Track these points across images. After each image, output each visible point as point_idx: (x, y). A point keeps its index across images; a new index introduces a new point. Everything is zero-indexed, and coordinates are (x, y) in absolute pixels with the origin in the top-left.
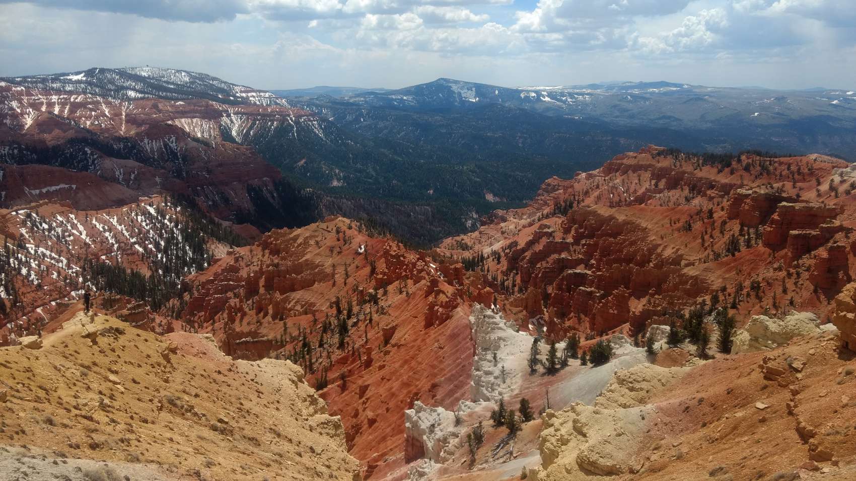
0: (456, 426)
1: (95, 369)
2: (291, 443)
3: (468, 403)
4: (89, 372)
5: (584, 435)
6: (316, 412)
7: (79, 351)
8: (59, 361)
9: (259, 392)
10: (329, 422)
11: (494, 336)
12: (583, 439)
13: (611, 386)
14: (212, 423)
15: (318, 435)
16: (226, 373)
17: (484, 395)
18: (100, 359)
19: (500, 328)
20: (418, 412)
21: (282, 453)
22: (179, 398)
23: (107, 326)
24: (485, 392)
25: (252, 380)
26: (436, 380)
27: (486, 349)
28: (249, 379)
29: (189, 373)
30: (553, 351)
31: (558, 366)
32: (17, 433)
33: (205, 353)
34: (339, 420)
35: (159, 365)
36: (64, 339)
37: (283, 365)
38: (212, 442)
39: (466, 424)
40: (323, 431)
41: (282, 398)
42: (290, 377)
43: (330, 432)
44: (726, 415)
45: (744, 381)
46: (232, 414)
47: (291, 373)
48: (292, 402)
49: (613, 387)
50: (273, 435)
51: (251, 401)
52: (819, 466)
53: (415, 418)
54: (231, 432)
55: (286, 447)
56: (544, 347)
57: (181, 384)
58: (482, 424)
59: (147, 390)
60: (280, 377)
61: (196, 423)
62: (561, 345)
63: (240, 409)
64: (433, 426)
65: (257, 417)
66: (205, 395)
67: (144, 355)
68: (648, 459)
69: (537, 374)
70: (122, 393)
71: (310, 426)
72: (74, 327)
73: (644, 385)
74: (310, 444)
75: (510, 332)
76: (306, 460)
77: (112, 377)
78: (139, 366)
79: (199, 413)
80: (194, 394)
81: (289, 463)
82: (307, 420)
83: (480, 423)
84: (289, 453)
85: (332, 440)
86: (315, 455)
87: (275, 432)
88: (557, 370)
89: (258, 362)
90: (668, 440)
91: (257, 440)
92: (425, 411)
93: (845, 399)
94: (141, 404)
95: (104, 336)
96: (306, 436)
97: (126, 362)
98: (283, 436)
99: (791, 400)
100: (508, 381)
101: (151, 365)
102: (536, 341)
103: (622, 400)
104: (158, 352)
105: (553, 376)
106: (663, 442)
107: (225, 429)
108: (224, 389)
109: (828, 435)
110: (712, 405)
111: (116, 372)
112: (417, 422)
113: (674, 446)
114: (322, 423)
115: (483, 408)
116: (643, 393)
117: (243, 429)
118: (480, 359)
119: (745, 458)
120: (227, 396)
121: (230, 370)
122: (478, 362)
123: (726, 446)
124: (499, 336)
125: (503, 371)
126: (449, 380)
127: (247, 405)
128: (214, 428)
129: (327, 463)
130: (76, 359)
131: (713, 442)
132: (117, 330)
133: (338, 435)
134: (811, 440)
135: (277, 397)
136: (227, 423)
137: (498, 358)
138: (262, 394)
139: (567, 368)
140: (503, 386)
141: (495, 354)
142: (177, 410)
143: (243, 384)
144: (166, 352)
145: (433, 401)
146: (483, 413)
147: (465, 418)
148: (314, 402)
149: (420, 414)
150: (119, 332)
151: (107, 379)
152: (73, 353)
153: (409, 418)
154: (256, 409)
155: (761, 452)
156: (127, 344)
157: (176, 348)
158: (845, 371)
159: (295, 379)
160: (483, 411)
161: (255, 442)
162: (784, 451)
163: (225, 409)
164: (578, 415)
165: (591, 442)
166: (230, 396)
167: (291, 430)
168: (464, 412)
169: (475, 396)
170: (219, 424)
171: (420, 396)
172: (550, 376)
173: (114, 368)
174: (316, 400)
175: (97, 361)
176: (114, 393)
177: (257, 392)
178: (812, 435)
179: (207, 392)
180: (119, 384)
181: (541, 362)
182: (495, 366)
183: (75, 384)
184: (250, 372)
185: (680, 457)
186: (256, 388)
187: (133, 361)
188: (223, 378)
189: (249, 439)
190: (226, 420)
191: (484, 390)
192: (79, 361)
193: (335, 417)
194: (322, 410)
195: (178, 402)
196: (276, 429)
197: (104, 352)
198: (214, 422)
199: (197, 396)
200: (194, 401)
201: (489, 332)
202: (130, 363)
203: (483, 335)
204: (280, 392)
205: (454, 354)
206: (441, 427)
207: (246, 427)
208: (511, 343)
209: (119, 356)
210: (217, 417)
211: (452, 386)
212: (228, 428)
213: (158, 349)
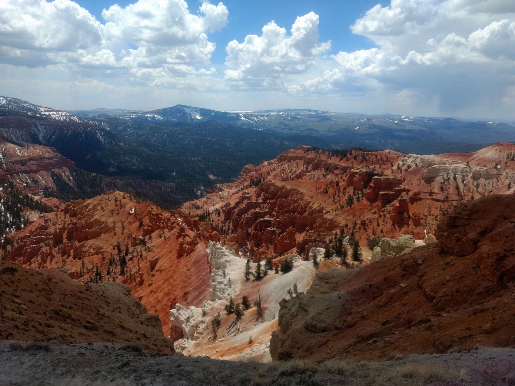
0: (203, 316)
1: (5, 295)
2: (132, 332)
3: (209, 302)
5: (306, 311)
10: (152, 317)
11: (222, 260)
12: (306, 313)
14: (84, 324)
15: (146, 326)
16: (85, 292)
17: (219, 296)
19: (226, 255)
20: (178, 310)
22: (60, 310)
26: (187, 290)
27: (218, 269)
28: (100, 295)
29: (63, 294)
30: (259, 266)
31: (262, 275)
33: (63, 281)
35: (44, 290)
37: (118, 285)
39: (209, 315)
40: (149, 324)
41: (122, 305)
42: (123, 292)
43: (153, 324)
44: (386, 292)
45: (392, 273)
46: (95, 317)
47: (123, 289)
48: (128, 307)
50: (121, 329)
51: (104, 308)
52: (441, 314)
53: (177, 314)
54: (96, 329)
55: (130, 335)
56: (253, 266)
57: (59, 301)
59: (40, 307)
60: (118, 292)
61: (73, 325)
62: (263, 263)
63: (98, 314)
64: (189, 318)
65: (109, 318)
66: (75, 307)
67: (33, 284)
68: (345, 321)
69: (250, 281)
70: (25, 310)
71: (141, 321)
73: (334, 280)
74: (143, 332)
75: (232, 257)
77: (17, 300)
78: (31, 291)
79: (75, 319)
80: (69, 307)
82: (138, 317)
83: (219, 313)
84: (132, 339)
85: (155, 329)
86: (147, 339)
87: (122, 327)
88: (262, 278)
90: (355, 309)
92: (183, 309)
93: (448, 278)
94: (39, 316)
95: (5, 273)
96: (140, 328)
97: (22, 290)
98: (127, 328)
99: (419, 281)
100: (233, 286)
101: (39, 290)
102: (248, 261)
103: (323, 290)
104: (41, 281)
105: (260, 281)
106: (352, 310)
108: (86, 302)
109: (443, 297)
110: (377, 288)
111: (17, 297)
112: (178, 316)
113: (359, 312)
114: (148, 319)
115: (219, 304)
116: (334, 285)
117: (103, 326)
118: (215, 275)
119: (400, 314)
120: (88, 306)
121: (87, 290)
122: (213, 277)
123: (388, 309)
124: (226, 260)
125: (229, 281)
126: (195, 289)
127: (102, 311)
128: (86, 328)
129: (154, 343)
131: (380, 307)
132: (11, 269)
133: (158, 326)
134: (434, 301)
135: (118, 305)
136: (93, 323)
137: (226, 273)
138: (109, 303)
139: (267, 276)
140: (230, 290)
141: (224, 271)
142: (60, 318)
143: (97, 298)
144: (47, 281)
145: (186, 303)
146: (219, 307)
147: (208, 311)
149: (180, 312)
151: (14, 302)
153: (172, 314)
154: (108, 314)
155: (408, 310)
156: (20, 278)
157: (51, 279)
158: (445, 263)
159: (127, 293)
161: (112, 334)
162: (419, 308)
163: (90, 315)
164: (301, 300)
165: (312, 314)
166: (90, 306)
167: (130, 324)
168: (207, 307)
169: (213, 298)
170: (89, 325)
171: (178, 300)
172: (258, 281)
173: (16, 294)
175: (5, 290)
176: (22, 310)
177: (106, 302)
178: (433, 298)
179: (76, 305)
180: (22, 304)
181: (252, 273)
182: (224, 278)
184: (100, 291)
185: (363, 318)
186: (105, 300)
187: (27, 289)
188: (84, 296)
189: (108, 332)
190: (92, 321)
191: (218, 293)
194: (145, 311)
195: (61, 313)
196: (122, 325)
197: (7, 284)
198: (85, 324)
199: (71, 308)
200: (70, 311)
201: (219, 258)
202: (25, 290)
203: (216, 260)
204: (120, 302)
205: (197, 273)
206: (194, 318)
207: (105, 325)
208: (233, 264)
209: (17, 286)
210: (86, 320)
211: (197, 293)
212: (94, 327)
213: (41, 280)
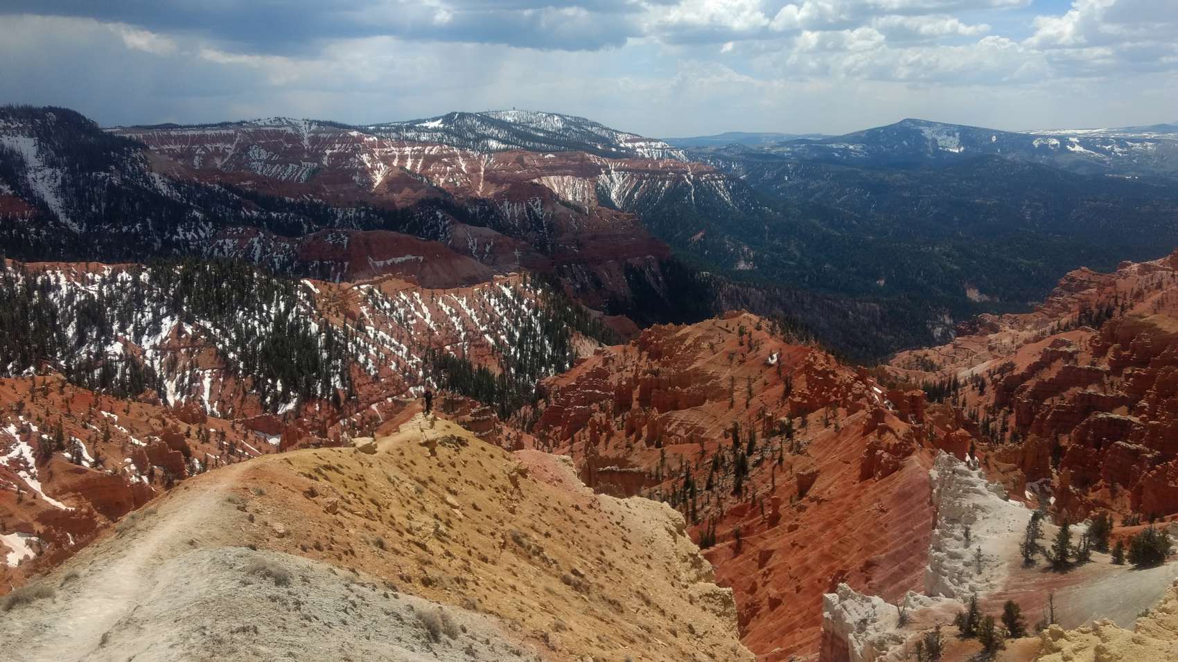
0: (899, 627)
1: (432, 485)
2: (664, 615)
3: (920, 596)
4: (425, 490)
6: (699, 578)
7: (416, 462)
8: (393, 472)
9: (626, 541)
10: (715, 594)
11: (967, 502)
13: (1166, 602)
14: (564, 574)
15: (700, 610)
16: (586, 510)
17: (947, 587)
18: (438, 474)
19: (978, 492)
20: (842, 598)
21: (650, 627)
22: (526, 536)
23: (448, 433)
24: (949, 583)
25: (618, 523)
26: (873, 557)
27: (953, 521)
28: (614, 522)
29: (540, 504)
30: (1064, 536)
31: (1072, 560)
32: (346, 553)
33: (560, 481)
34: (730, 594)
35: (505, 490)
36: (400, 445)
37: (659, 508)
38: (563, 598)
39: (915, 626)
40: (708, 606)
41: (654, 553)
42: (666, 525)
43: (717, 608)
46: (589, 564)
47: (668, 520)
48: (668, 560)
49: (1169, 605)
50: (641, 602)
51: (615, 551)
53: (838, 607)
54: (588, 589)
55: (656, 619)
56: (1049, 528)
57: (530, 517)
58: (941, 630)
59: (489, 520)
60: (654, 524)
61: (544, 570)
62: (1079, 529)
63: (600, 560)
64: (864, 621)
65: (622, 573)
66: (558, 536)
67: (489, 474)
69: (1035, 567)
70: (460, 520)
71: (690, 596)
72: (411, 432)
74: (689, 621)
75: (994, 499)
76: (682, 641)
77: (450, 499)
78: (482, 488)
79: (549, 557)
80: (544, 532)
81: (660, 642)
82: (686, 587)
83: (938, 628)
84: (660, 628)
85: (719, 620)
86: (694, 636)
87: (643, 597)
88: (1070, 567)
89: (626, 500)
91: (619, 605)
92: (853, 598)
94: (482, 538)
95: (444, 445)
96: (684, 610)
97: (466, 482)
98: (654, 604)
100: (986, 571)
101: (496, 488)
102: (1035, 518)
104: (504, 472)
105: (1062, 574)
107: (580, 584)
108: (582, 530)
111: (454, 493)
112: (842, 612)
114: (707, 595)
115: (943, 606)
117: (603, 587)
118: (943, 534)
120: (585, 540)
121: (590, 507)
122: (939, 538)
124: (976, 502)
125: (979, 556)
126: (893, 558)
127: (609, 556)
128: (567, 581)
129: (710, 651)
130: (412, 471)
132: (459, 440)
133: (728, 615)
135: (648, 550)
136: (582, 576)
137: (972, 535)
138: (630, 543)
139: (1087, 566)
140: (979, 578)
141: (967, 529)
142: (523, 550)
143: (606, 527)
144: (514, 474)
145: (867, 586)
146: (943, 613)
147: (914, 618)
148: (696, 564)
149: (846, 602)
150: (461, 442)
151: (444, 500)
152: (409, 464)
153: (829, 605)
154: (621, 563)
156: (469, 458)
157: (527, 470)
159: (674, 529)
160: (945, 611)
161: (616, 606)
163: (582, 557)
164: (1104, 640)
166: (589, 541)
167: (663, 597)
168: (913, 608)
169: (932, 588)
170: (573, 577)
171: (848, 577)
172: (1057, 573)
173: (453, 488)
174: (700, 561)
175: (435, 476)
176: (452, 519)
177: (623, 539)
179: (560, 532)
180: (457, 508)
181: (1043, 549)
182: (967, 546)
183: (408, 502)
184: (615, 513)
186: (622, 535)
187: (475, 481)
188: (582, 517)
189: (610, 602)
190: (582, 572)
191: (946, 580)
192: (415, 475)
193: (724, 589)
194: (708, 577)
195: (525, 541)
196: (646, 594)
197: (443, 466)
198: (566, 572)
199: (547, 535)
200: (544, 542)
201: (959, 496)
202: (472, 483)
203: (949, 498)
204: (653, 544)
205: (903, 521)
206: (877, 625)
207: (607, 585)
208: (995, 516)
209: (459, 473)
210: (571, 567)
211: (896, 568)
212: (584, 583)
213: (505, 468)
